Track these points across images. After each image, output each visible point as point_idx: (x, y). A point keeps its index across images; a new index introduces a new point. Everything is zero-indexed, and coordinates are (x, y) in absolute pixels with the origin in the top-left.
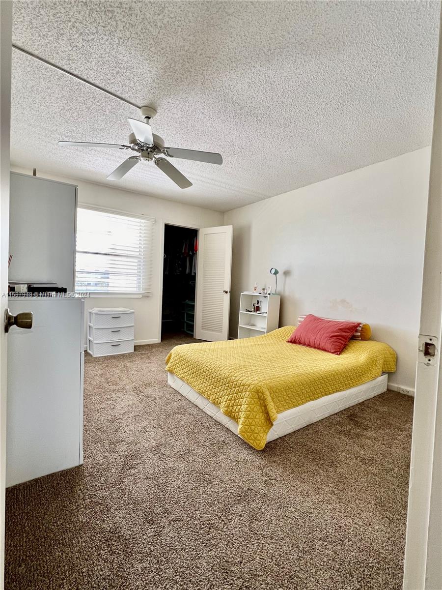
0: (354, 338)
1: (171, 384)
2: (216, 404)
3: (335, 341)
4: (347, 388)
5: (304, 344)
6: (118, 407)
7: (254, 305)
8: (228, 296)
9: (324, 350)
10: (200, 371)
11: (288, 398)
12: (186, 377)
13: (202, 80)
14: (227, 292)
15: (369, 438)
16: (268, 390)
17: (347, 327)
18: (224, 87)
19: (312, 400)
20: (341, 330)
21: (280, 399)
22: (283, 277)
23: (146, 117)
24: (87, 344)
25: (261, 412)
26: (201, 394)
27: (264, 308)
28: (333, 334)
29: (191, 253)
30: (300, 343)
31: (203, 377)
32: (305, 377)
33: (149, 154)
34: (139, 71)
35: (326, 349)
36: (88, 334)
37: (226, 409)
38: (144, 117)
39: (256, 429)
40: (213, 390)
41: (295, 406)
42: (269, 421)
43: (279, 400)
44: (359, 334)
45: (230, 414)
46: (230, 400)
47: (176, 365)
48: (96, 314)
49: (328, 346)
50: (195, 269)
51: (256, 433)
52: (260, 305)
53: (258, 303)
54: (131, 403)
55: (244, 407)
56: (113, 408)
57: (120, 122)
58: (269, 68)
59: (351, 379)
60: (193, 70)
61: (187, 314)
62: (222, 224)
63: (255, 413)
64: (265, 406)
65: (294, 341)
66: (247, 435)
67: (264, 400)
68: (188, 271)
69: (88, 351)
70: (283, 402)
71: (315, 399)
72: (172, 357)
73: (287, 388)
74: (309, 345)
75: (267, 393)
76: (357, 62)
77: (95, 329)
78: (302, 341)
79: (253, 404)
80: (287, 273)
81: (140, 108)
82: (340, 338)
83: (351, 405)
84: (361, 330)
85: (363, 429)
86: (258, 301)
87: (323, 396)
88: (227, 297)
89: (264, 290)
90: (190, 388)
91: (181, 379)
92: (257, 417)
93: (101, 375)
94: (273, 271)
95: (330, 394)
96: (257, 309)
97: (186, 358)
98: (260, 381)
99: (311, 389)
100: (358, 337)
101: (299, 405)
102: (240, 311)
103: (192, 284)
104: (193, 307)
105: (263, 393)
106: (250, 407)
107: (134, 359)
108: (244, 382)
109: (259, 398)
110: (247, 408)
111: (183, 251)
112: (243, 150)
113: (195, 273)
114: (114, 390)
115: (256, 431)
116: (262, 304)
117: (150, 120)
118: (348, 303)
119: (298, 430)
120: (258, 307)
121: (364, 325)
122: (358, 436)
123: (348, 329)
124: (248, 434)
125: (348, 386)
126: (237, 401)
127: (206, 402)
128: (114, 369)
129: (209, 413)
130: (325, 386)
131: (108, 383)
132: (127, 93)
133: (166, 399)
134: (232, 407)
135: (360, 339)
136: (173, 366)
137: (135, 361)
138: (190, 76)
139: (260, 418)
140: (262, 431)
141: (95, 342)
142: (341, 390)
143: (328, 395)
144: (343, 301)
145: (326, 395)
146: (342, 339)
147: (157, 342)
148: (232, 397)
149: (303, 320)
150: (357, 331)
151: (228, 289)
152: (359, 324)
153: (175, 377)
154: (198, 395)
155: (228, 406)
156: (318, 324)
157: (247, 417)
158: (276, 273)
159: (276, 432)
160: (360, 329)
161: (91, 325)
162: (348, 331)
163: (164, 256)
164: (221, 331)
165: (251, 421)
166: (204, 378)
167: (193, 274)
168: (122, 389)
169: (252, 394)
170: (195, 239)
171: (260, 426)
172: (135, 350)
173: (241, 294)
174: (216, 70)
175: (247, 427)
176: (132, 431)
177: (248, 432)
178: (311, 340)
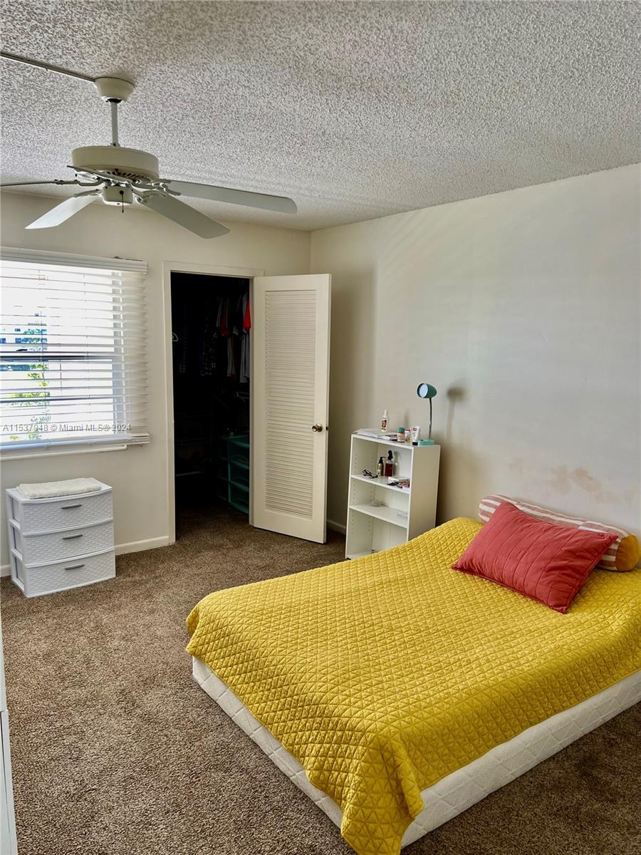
0: (601, 567)
1: (200, 682)
2: (298, 756)
3: (558, 579)
4: (579, 701)
5: (491, 579)
6: (88, 753)
7: (381, 461)
8: (323, 437)
9: (534, 597)
10: (260, 672)
11: (447, 751)
12: (231, 678)
13: (241, 38)
14: (320, 429)
15: (616, 827)
16: (404, 743)
17: (586, 547)
18: (294, 49)
19: (502, 742)
20: (573, 553)
21: (429, 756)
22: (447, 402)
23: (110, 100)
24: (9, 563)
25: (389, 792)
26: (265, 724)
27: (405, 470)
28: (553, 564)
29: (235, 332)
30: (481, 574)
31: (267, 687)
32: (485, 698)
33: (122, 193)
34: (86, 24)
35: (538, 596)
36: (12, 545)
37: (316, 773)
38: (104, 99)
39: (379, 830)
40: (289, 723)
41: (462, 764)
42: (405, 812)
43: (427, 760)
44: (613, 558)
45: (324, 786)
46: (325, 755)
47: (208, 643)
48: (25, 504)
49: (542, 590)
50: (247, 368)
51: (379, 839)
52: (396, 461)
53: (390, 457)
54: (114, 739)
55: (353, 778)
56: (77, 758)
57: (47, 100)
58: (399, 19)
59: (588, 680)
60: (216, 23)
61: (234, 467)
62: (306, 270)
63: (376, 796)
64: (398, 782)
65: (467, 568)
66: (360, 842)
67: (396, 767)
68: (230, 370)
69: (15, 580)
70: (436, 763)
71: (507, 739)
72: (201, 622)
73: (446, 731)
74: (502, 583)
75: (402, 752)
76: (612, 9)
77: (27, 537)
78: (487, 571)
79: (372, 777)
80: (455, 394)
81: (93, 80)
82: (569, 572)
83: (587, 732)
84: (618, 551)
85: (607, 799)
86: (390, 452)
87: (523, 728)
88: (321, 440)
89: (402, 432)
90: (240, 705)
91: (221, 677)
92: (380, 803)
93: (47, 656)
94: (424, 391)
95: (540, 720)
96: (389, 470)
97: (230, 632)
98: (387, 723)
99: (499, 720)
100: (610, 564)
101: (471, 760)
102: (351, 476)
103: (242, 398)
104: (245, 454)
105: (393, 753)
106: (366, 783)
107: (117, 602)
108: (354, 720)
109: (385, 762)
110: (360, 783)
111: (218, 325)
112: (346, 141)
113: (248, 379)
114: (77, 703)
115: (379, 833)
116: (399, 460)
117: (118, 105)
118: (591, 479)
119: (469, 811)
120: (392, 465)
121: (624, 539)
122: (595, 819)
123: (588, 550)
124: (361, 838)
125: (580, 697)
126: (340, 760)
127: (275, 744)
128: (73, 634)
129: (282, 768)
130: (530, 707)
131: (63, 679)
132: (61, 57)
133: (189, 725)
134: (329, 770)
135: (615, 568)
136: (203, 645)
137: (119, 607)
138: (210, 32)
139: (386, 803)
140: (391, 832)
141: (28, 565)
142: (564, 709)
143: (536, 724)
144: (581, 474)
145: (532, 724)
146: (574, 574)
147: (166, 544)
148: (329, 749)
149: (492, 511)
150: (608, 552)
151: (323, 421)
152: (613, 539)
153: (208, 670)
154: (258, 725)
155: (320, 769)
156: (523, 533)
157: (359, 804)
158: (432, 392)
159: (421, 825)
160: (614, 547)
161: (17, 525)
162: (589, 556)
163: (174, 338)
164: (309, 515)
165: (367, 812)
166: (269, 690)
167: (242, 380)
168: (95, 697)
169: (369, 753)
170: (244, 298)
171: (388, 823)
172: (119, 570)
173: (352, 435)
174: (272, 22)
175: (359, 825)
176: (120, 825)
177: (363, 836)
178: (505, 573)
